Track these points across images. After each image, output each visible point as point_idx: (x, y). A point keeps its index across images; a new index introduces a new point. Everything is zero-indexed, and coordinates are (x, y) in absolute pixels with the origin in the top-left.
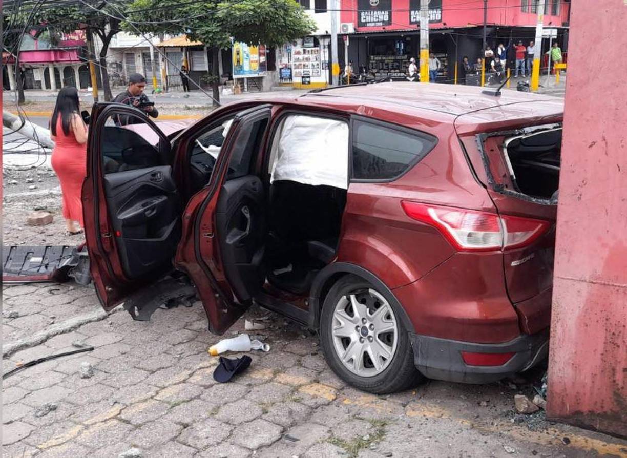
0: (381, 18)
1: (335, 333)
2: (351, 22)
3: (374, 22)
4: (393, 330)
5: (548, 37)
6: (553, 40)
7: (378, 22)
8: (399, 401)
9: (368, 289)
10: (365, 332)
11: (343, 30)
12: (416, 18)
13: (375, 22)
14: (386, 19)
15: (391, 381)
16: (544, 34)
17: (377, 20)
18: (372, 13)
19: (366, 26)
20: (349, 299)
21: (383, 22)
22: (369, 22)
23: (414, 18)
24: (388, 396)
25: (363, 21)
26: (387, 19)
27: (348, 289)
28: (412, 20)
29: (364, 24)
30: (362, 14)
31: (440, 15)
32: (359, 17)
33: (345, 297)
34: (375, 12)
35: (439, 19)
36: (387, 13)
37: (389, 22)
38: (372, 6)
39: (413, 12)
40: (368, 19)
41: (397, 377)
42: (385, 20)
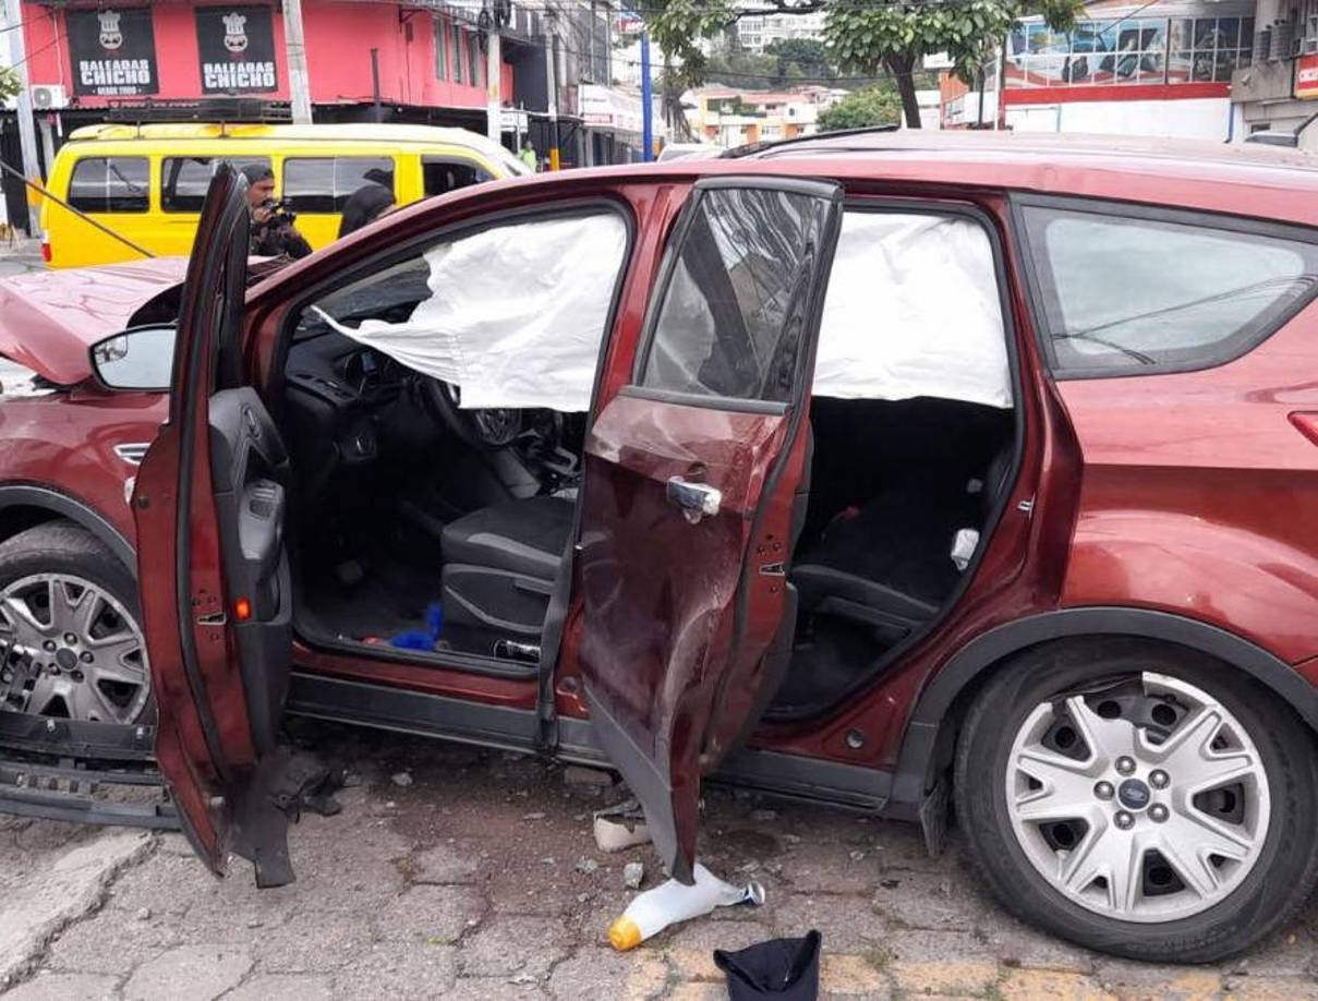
0: (131, 78)
1: (1022, 811)
2: (55, 82)
3: (113, 85)
4: (1250, 777)
5: (512, 130)
6: (523, 135)
7: (125, 85)
8: (1289, 972)
9: (1140, 673)
10: (1136, 795)
11: (39, 102)
12: (216, 80)
13: (118, 86)
14: (145, 79)
15: (1269, 917)
16: (505, 123)
17: (122, 81)
18: (107, 63)
19: (96, 94)
20: (1061, 711)
21: (138, 85)
22: (101, 86)
23: (213, 80)
24: (1244, 964)
25: (86, 81)
26: (147, 80)
27: (1059, 682)
28: (209, 84)
29: (91, 90)
30: (84, 65)
31: (272, 76)
32: (76, 72)
33: (1045, 708)
34: (116, 62)
35: (272, 84)
36: (144, 63)
37: (153, 87)
38: (107, 50)
39: (208, 68)
40: (99, 78)
41: (1289, 904)
42: (141, 81)
